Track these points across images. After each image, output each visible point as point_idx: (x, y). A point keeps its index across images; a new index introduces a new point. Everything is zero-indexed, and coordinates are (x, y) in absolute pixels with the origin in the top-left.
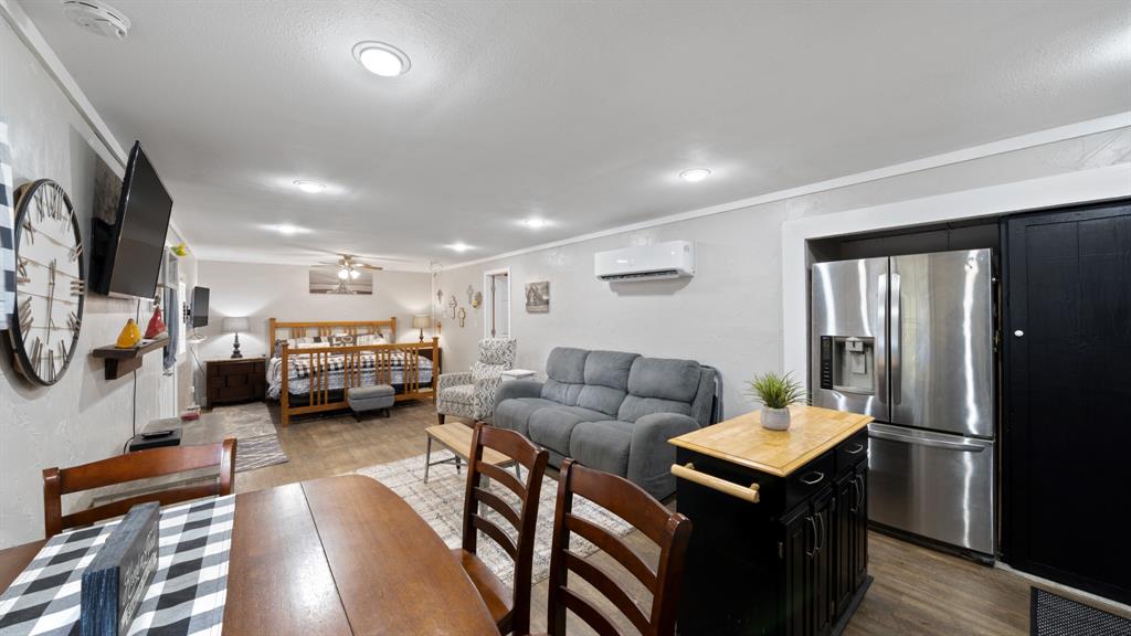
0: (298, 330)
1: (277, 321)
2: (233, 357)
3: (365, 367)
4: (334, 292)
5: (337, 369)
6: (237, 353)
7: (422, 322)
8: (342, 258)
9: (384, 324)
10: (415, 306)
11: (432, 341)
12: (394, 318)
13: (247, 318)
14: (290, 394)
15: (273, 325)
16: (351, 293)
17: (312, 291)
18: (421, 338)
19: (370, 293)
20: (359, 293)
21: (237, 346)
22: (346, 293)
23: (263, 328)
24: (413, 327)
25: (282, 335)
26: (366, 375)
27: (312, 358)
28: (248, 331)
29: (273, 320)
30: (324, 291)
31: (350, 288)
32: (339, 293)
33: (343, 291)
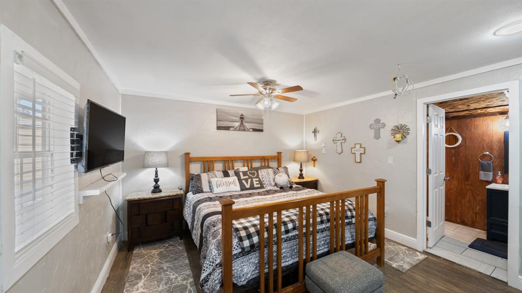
0: (208, 164)
1: (191, 156)
2: (153, 192)
4: (235, 130)
6: (157, 189)
7: (302, 156)
9: (272, 158)
10: (291, 141)
11: (375, 184)
12: (279, 153)
14: (235, 285)
15: (188, 159)
16: (248, 130)
17: (219, 128)
18: (301, 171)
19: (262, 131)
20: (255, 130)
21: (156, 181)
22: (244, 130)
23: (179, 162)
25: (195, 169)
28: (167, 165)
29: (187, 154)
30: (227, 128)
31: (248, 125)
32: (239, 130)
33: (242, 128)
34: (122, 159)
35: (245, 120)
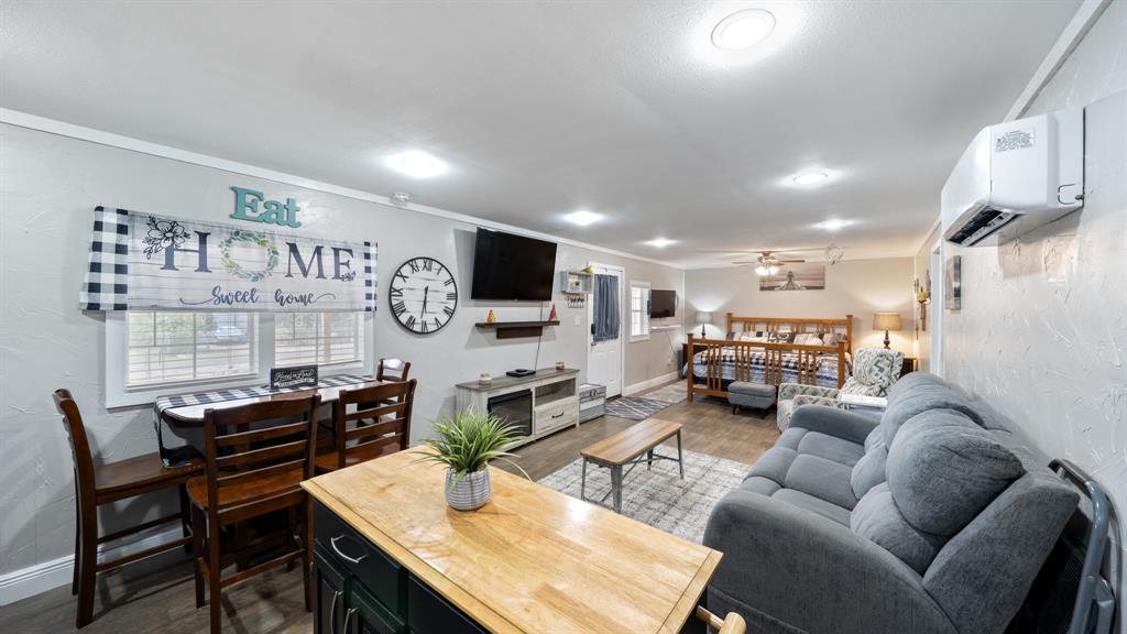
1: (734, 316)
3: (757, 363)
4: (783, 289)
5: (731, 361)
7: (885, 322)
8: (761, 255)
12: (850, 317)
13: (711, 313)
14: (694, 375)
15: (731, 319)
16: (799, 289)
17: (762, 289)
18: (887, 343)
19: (822, 288)
20: (808, 288)
21: (703, 334)
22: (794, 289)
23: (724, 320)
24: (876, 328)
26: (757, 372)
27: (736, 350)
28: (711, 323)
29: (729, 314)
30: (772, 288)
31: (798, 283)
32: (787, 289)
33: (791, 287)
34: (673, 315)
35: (796, 277)
